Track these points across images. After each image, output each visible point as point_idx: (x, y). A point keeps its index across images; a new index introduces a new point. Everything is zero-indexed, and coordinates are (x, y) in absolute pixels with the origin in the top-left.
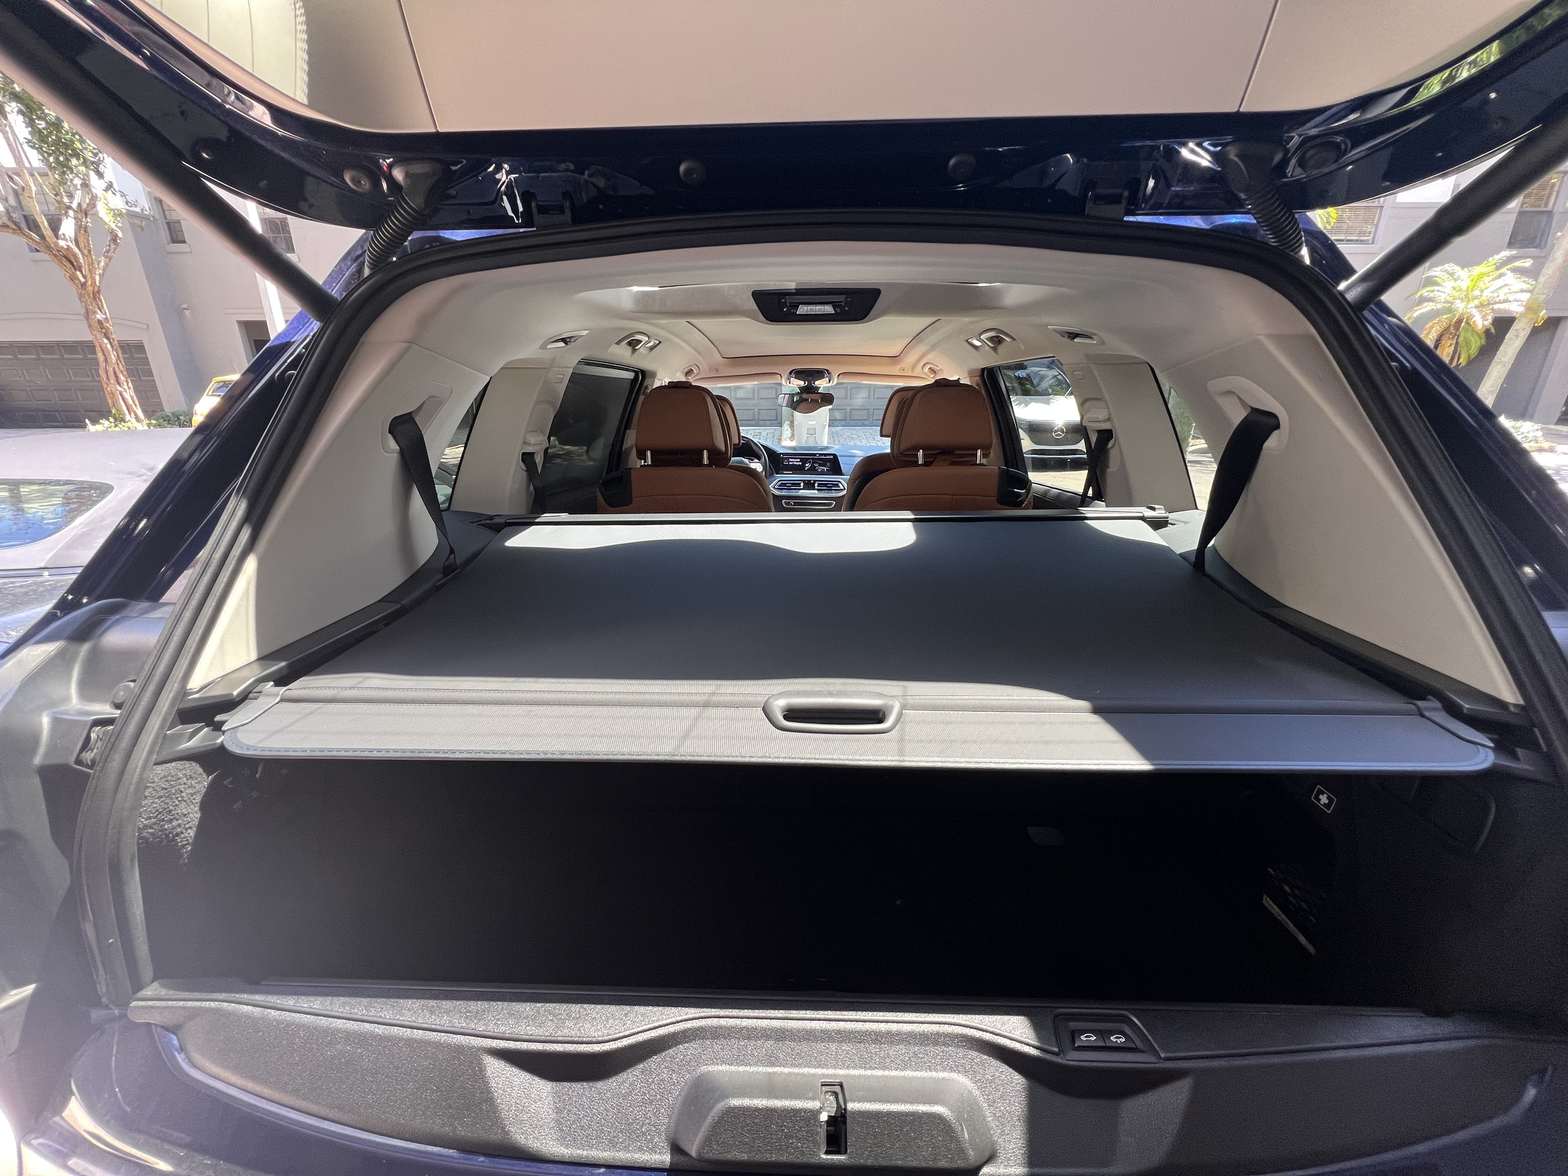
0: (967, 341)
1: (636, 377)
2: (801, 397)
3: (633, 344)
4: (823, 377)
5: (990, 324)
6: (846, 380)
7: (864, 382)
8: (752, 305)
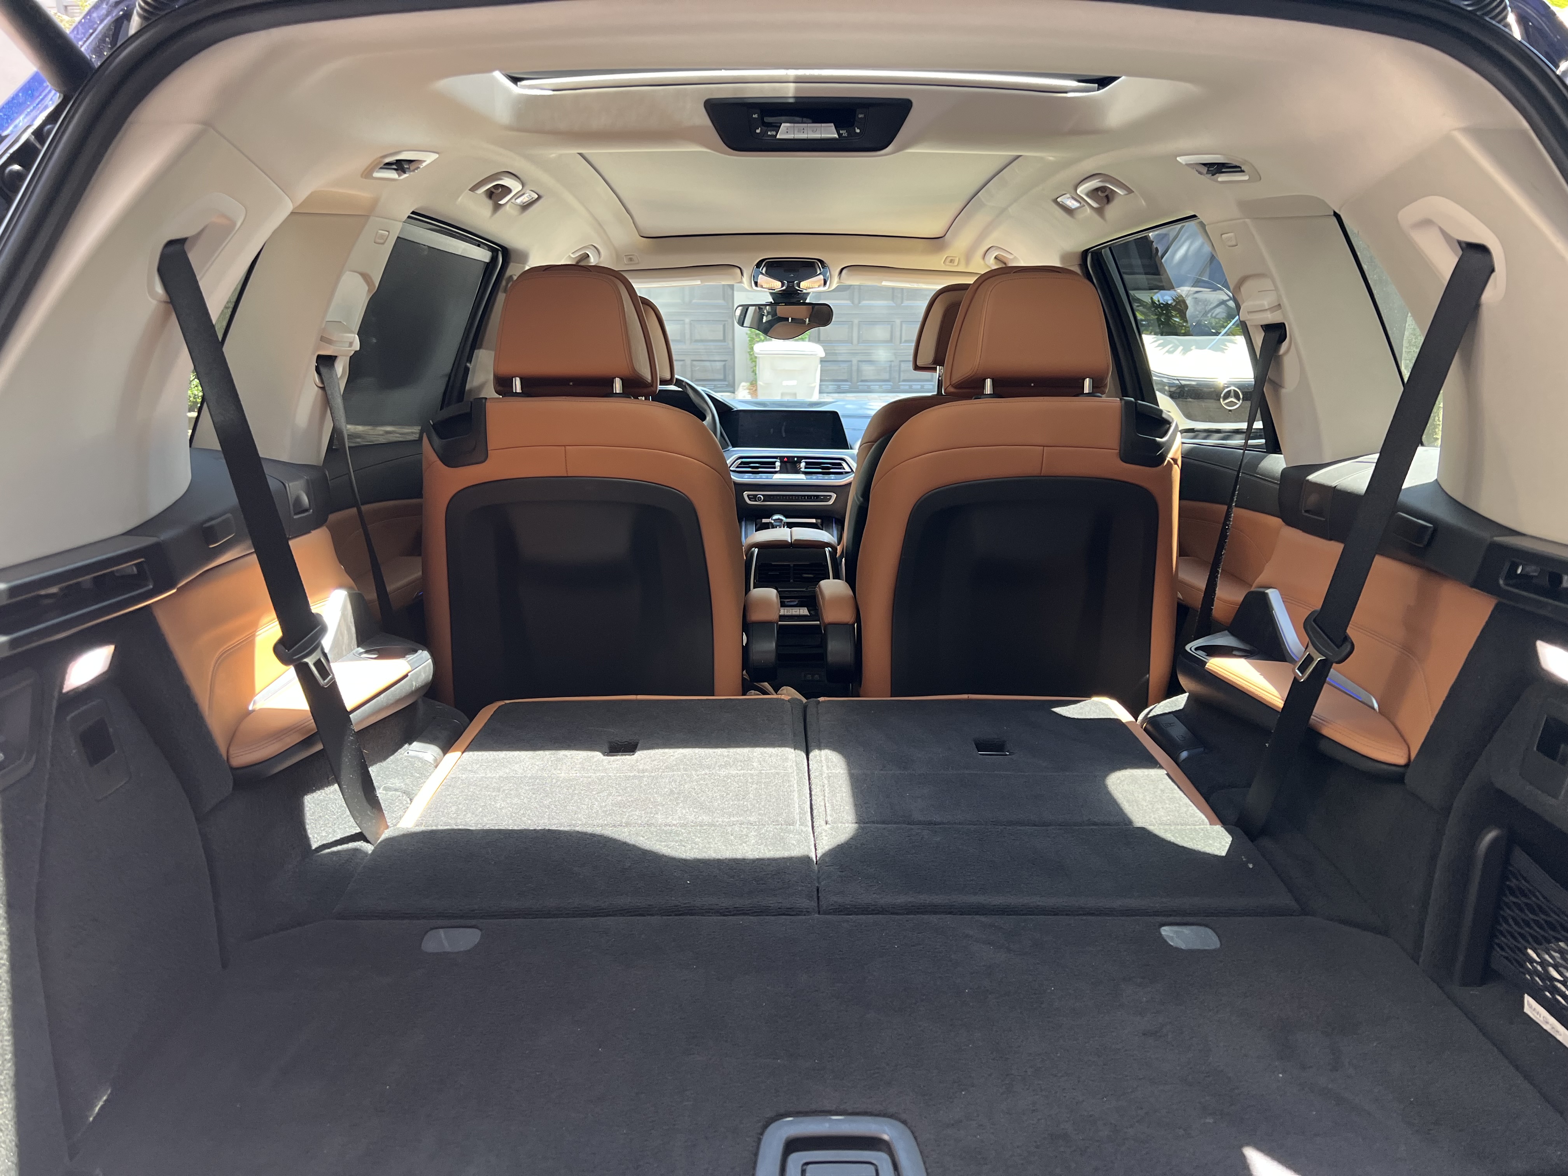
0: (1055, 201)
1: (494, 259)
2: (774, 313)
3: (496, 194)
4: (814, 274)
5: (1089, 165)
6: (853, 280)
7: (884, 283)
8: (703, 120)
